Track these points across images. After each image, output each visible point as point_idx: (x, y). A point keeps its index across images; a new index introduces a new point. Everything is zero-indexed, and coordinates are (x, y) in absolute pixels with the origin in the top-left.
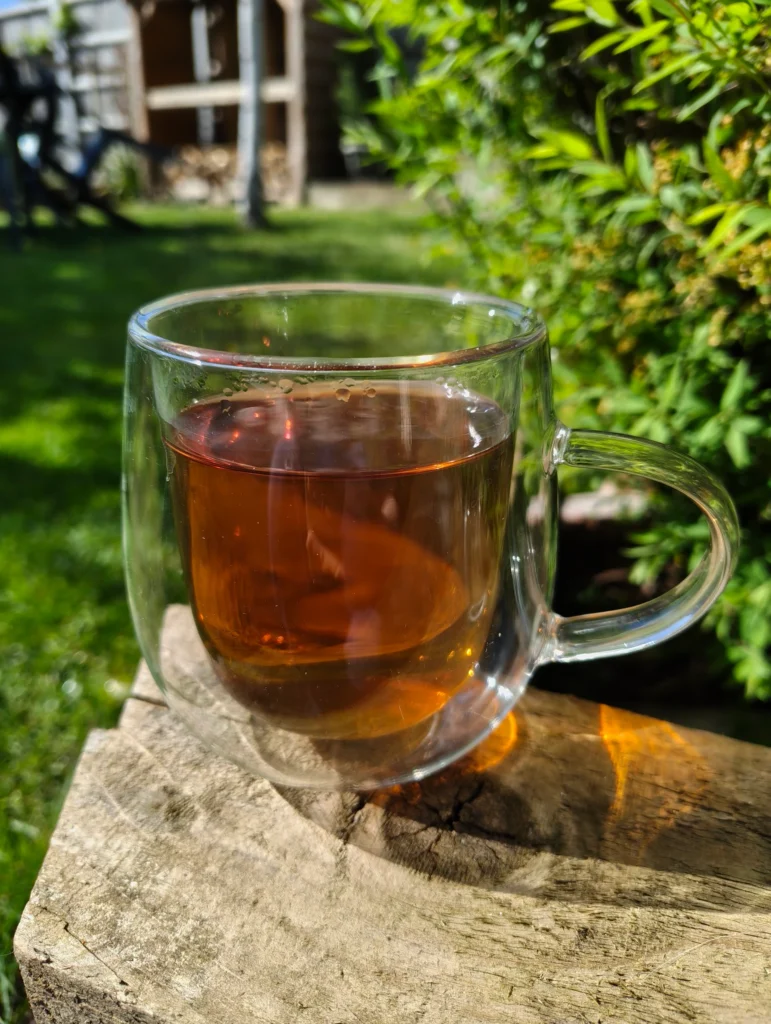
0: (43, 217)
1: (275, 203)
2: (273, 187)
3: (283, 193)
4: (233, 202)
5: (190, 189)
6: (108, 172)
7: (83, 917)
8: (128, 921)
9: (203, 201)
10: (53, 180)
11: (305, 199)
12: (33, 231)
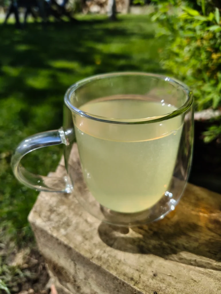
0: (52, 19)
1: (120, 13)
2: (119, 7)
3: (122, 9)
4: (107, 13)
5: (95, 9)
6: (71, 4)
7: (43, 214)
8: (53, 216)
9: (98, 13)
10: (54, 8)
11: (129, 11)
12: (49, 23)
